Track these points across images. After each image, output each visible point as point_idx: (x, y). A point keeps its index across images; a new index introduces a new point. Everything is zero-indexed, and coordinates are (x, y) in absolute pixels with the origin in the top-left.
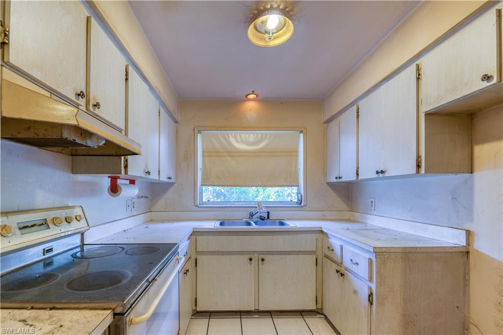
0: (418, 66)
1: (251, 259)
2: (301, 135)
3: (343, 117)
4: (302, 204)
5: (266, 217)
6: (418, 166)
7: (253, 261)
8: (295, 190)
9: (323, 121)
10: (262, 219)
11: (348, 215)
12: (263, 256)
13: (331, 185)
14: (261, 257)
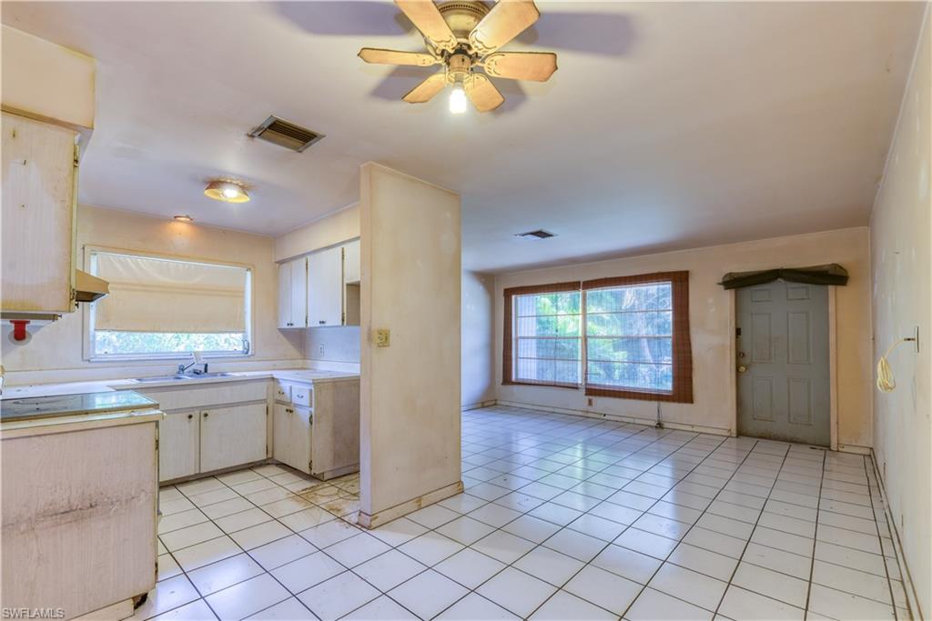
0: (343, 249)
1: (190, 417)
2: (249, 273)
3: (294, 263)
4: (250, 353)
5: (203, 371)
6: (343, 320)
7: (192, 419)
8: (239, 336)
9: (273, 260)
10: (197, 373)
11: (300, 363)
12: (206, 412)
13: (283, 331)
14: (203, 412)
